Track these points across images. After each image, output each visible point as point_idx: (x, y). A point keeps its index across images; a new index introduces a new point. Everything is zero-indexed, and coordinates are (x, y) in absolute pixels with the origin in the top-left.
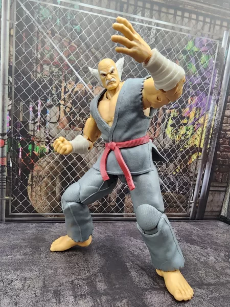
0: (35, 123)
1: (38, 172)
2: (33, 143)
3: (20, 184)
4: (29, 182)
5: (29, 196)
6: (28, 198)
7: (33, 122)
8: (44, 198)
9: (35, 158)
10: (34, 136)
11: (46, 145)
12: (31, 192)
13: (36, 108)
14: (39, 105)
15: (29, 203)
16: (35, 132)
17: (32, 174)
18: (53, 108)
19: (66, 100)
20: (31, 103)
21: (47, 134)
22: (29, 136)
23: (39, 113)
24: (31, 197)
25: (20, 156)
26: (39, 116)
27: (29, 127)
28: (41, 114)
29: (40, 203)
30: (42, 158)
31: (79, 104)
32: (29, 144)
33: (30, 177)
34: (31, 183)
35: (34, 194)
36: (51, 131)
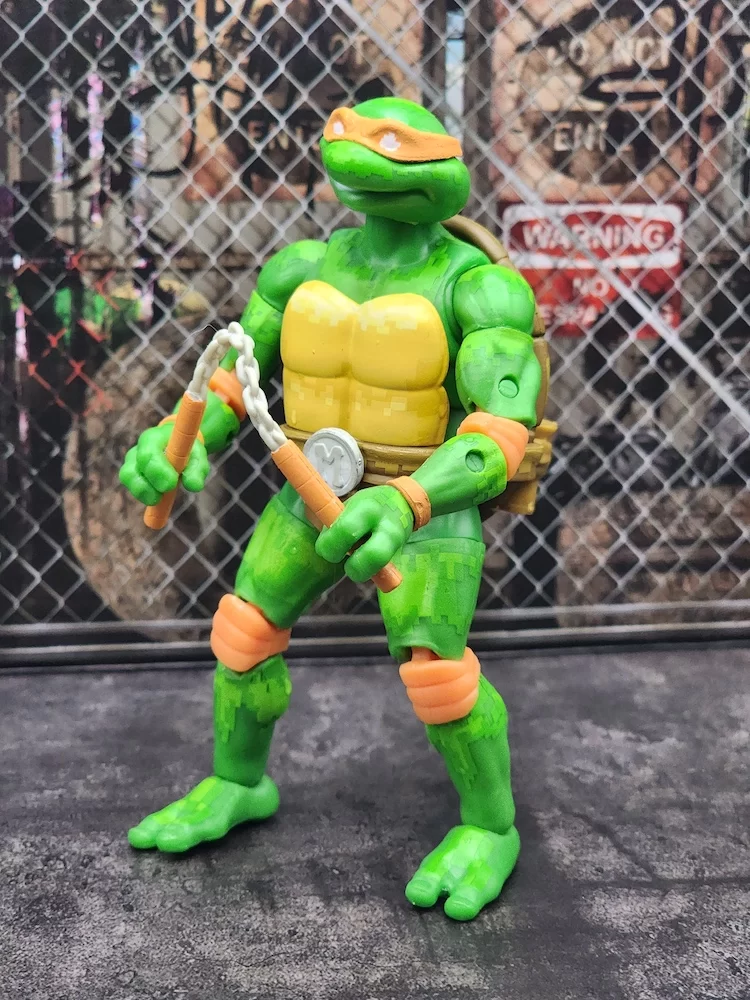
0: (78, 185)
1: (109, 417)
2: (74, 282)
3: (27, 484)
4: (70, 471)
5: (76, 541)
6: (69, 551)
7: (69, 181)
8: (146, 548)
9: (91, 352)
10: (77, 244)
11: (137, 286)
12: (84, 519)
13: (82, 113)
14: (93, 98)
15: (76, 577)
16: (84, 229)
17: (82, 435)
18: (159, 101)
19: (222, 53)
20: (55, 92)
21: (137, 232)
22: (57, 250)
23: (95, 135)
24: (84, 546)
25: (21, 351)
26: (97, 151)
27: (51, 207)
28: (104, 141)
29: (125, 571)
30: (122, 350)
31: (282, 69)
32: (59, 287)
33: (72, 447)
34: (77, 477)
35: (95, 528)
36: (159, 215)
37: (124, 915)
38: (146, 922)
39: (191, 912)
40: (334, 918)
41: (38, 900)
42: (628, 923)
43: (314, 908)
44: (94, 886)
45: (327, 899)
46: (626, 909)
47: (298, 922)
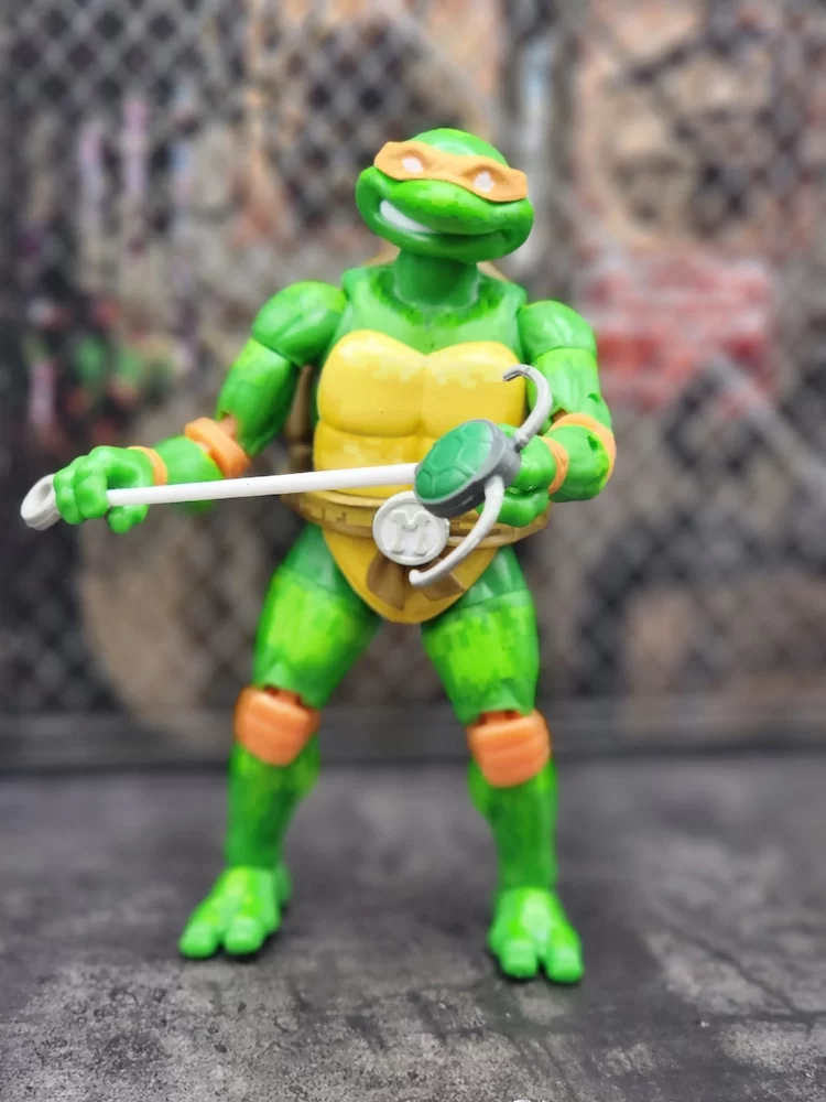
14: (134, 126)
23: (135, 167)
26: (138, 187)
37: (218, 1056)
38: (246, 1064)
39: (293, 1053)
40: (455, 1058)
41: (115, 1041)
42: (779, 1060)
43: (429, 1047)
44: (176, 1023)
45: (441, 1036)
46: (773, 1045)
47: (416, 1063)
